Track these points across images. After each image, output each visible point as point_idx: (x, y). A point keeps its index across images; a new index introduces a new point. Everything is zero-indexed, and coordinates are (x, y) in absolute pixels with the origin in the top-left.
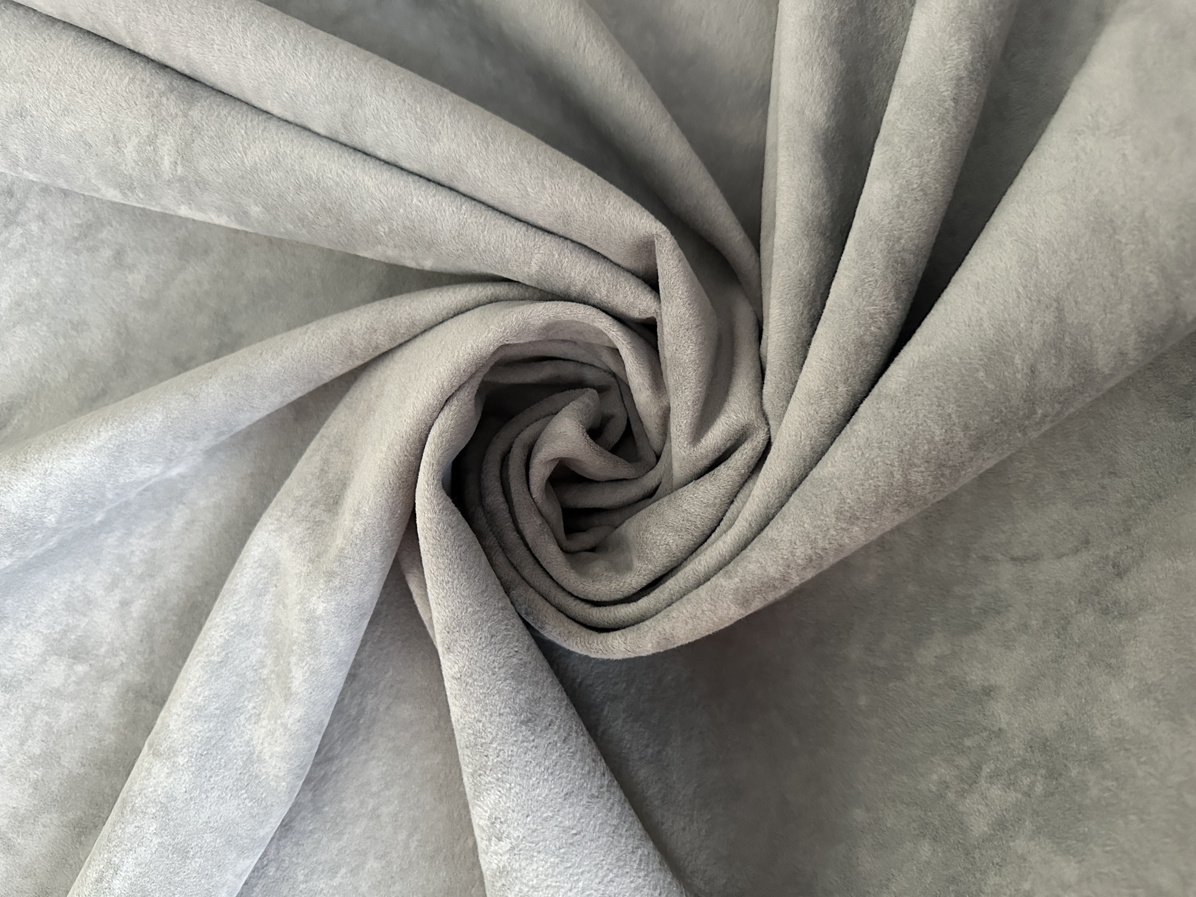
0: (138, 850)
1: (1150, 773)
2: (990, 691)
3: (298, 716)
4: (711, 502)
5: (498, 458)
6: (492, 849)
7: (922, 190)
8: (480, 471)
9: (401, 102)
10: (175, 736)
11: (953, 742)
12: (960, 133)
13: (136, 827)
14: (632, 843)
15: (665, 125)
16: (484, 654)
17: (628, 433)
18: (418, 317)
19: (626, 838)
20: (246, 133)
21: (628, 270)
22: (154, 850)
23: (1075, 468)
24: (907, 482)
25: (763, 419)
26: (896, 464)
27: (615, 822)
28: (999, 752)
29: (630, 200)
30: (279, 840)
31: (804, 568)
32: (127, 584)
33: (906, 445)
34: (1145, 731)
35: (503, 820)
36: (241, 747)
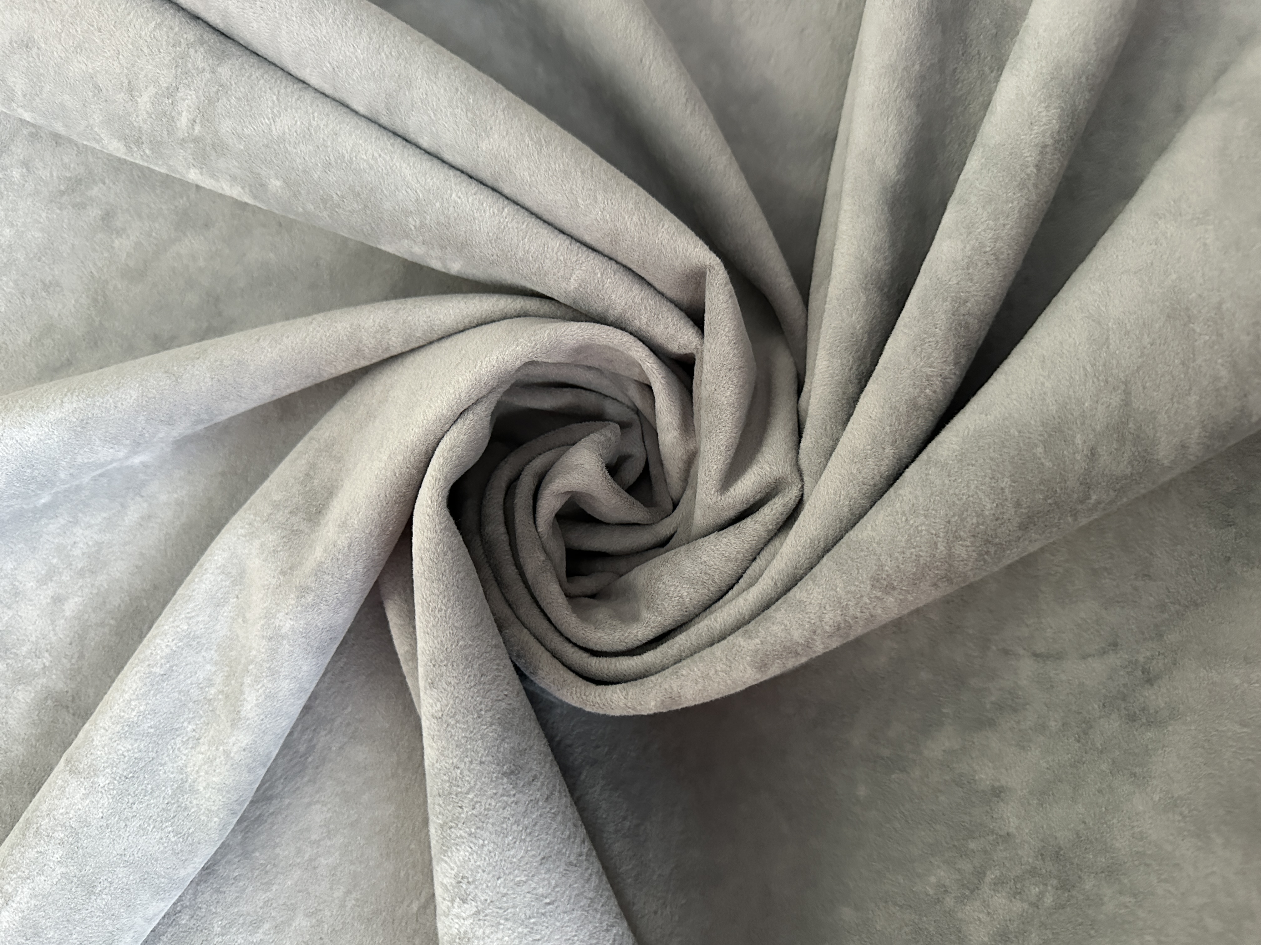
0: (37, 879)
1: (1169, 892)
2: (1000, 792)
3: (243, 745)
4: (732, 556)
5: (504, 485)
6: (456, 910)
7: (994, 254)
8: (482, 496)
9: (454, 90)
10: (99, 753)
11: (956, 843)
12: (1038, 202)
13: (37, 852)
14: (608, 919)
15: (724, 158)
16: (471, 694)
17: (645, 474)
18: (438, 322)
19: (602, 914)
20: (278, 100)
21: (671, 301)
22: (55, 881)
23: (1108, 566)
24: (950, 555)
25: (798, 474)
26: (942, 535)
27: (591, 895)
28: (1006, 858)
29: (684, 227)
30: (198, 884)
31: (830, 636)
32: (63, 578)
33: (954, 516)
34: (1169, 848)
35: (470, 880)
36: (172, 773)
